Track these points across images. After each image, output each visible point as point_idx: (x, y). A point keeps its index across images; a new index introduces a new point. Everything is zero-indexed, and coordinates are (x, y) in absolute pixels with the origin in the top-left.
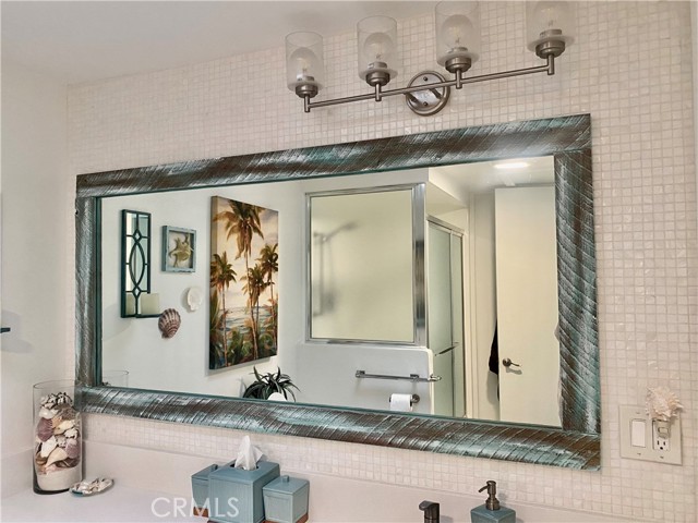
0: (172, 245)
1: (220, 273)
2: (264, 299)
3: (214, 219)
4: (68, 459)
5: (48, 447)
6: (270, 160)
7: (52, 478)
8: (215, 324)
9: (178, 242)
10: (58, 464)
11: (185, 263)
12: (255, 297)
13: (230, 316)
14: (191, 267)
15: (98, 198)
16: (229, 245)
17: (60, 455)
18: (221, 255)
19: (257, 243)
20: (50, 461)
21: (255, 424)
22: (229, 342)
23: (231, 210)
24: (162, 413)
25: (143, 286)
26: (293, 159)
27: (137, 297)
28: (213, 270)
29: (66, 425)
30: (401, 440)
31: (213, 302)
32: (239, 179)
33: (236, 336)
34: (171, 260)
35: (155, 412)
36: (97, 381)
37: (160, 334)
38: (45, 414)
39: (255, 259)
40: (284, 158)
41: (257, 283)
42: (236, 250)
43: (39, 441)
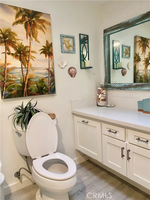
0: (125, 50)
1: (137, 59)
3: (135, 43)
4: (104, 99)
5: (100, 96)
7: (101, 103)
8: (135, 74)
9: (126, 49)
10: (102, 100)
11: (128, 55)
12: (146, 67)
14: (129, 56)
15: (109, 35)
16: (139, 50)
17: (103, 98)
18: (137, 53)
19: (148, 50)
20: (100, 99)
22: (139, 79)
23: (140, 40)
24: (128, 88)
25: (118, 61)
27: (116, 64)
28: (135, 58)
29: (104, 91)
31: (135, 67)
33: (141, 77)
34: (124, 55)
35: (126, 88)
36: (109, 82)
37: (122, 75)
38: (99, 88)
39: (147, 56)
41: (147, 62)
42: (141, 52)
43: (98, 95)
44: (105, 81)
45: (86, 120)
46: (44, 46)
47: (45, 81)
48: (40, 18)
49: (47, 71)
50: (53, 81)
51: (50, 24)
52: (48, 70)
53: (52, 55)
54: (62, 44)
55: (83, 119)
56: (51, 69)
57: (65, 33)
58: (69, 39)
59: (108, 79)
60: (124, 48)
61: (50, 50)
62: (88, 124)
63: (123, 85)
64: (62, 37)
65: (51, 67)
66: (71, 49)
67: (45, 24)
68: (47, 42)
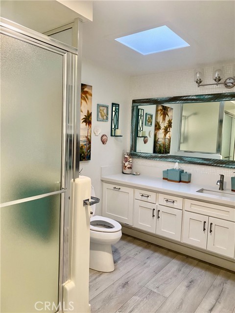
0: (147, 119)
1: (157, 127)
2: (167, 136)
3: (157, 111)
5: (126, 164)
6: (187, 98)
7: (127, 171)
8: (155, 142)
10: (128, 168)
12: (165, 135)
13: (159, 140)
14: (151, 125)
15: (138, 106)
16: (160, 119)
17: (129, 166)
18: (158, 122)
19: (167, 118)
21: (178, 161)
22: (158, 147)
23: (161, 108)
24: (153, 158)
25: (141, 129)
26: (193, 98)
27: (140, 132)
28: (156, 126)
29: (131, 159)
30: (215, 165)
31: (155, 135)
32: (178, 102)
33: (160, 146)
34: (147, 123)
35: (151, 158)
36: (135, 151)
37: (143, 142)
38: (127, 156)
39: (166, 124)
40: (190, 97)
41: (166, 131)
42: (162, 120)
43: (124, 162)
44: (131, 149)
45: (118, 187)
46: (85, 116)
47: (84, 148)
48: (85, 90)
49: (85, 139)
50: (90, 148)
51: (91, 95)
52: (87, 137)
53: (91, 124)
54: (98, 112)
55: (114, 186)
56: (89, 137)
57: (101, 103)
58: (104, 108)
59: (134, 147)
60: (148, 116)
61: (90, 120)
62: (120, 190)
63: (149, 155)
64: (99, 106)
65: (89, 135)
66: (105, 117)
67: (87, 95)
68: (88, 111)
